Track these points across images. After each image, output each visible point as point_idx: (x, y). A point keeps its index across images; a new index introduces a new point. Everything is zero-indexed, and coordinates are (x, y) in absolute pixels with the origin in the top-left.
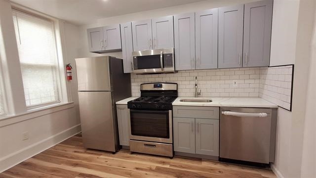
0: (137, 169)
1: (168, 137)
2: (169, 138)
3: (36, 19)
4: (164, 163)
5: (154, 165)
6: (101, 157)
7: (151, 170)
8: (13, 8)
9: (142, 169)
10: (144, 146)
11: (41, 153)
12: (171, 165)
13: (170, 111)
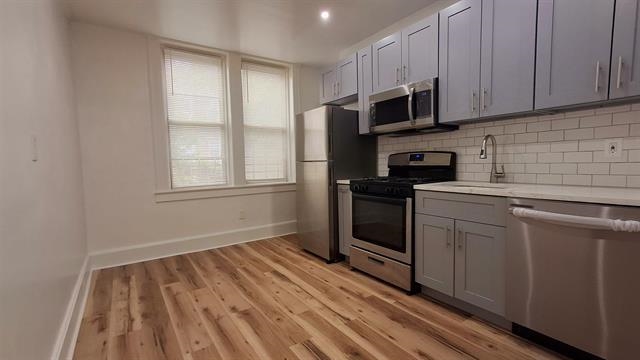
0: (342, 288)
1: (403, 250)
2: (404, 252)
3: (268, 68)
4: (389, 295)
5: (369, 292)
6: (311, 262)
7: (360, 296)
8: (243, 61)
9: (347, 291)
10: (367, 260)
11: (258, 241)
12: (397, 302)
13: (409, 200)
